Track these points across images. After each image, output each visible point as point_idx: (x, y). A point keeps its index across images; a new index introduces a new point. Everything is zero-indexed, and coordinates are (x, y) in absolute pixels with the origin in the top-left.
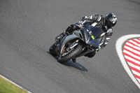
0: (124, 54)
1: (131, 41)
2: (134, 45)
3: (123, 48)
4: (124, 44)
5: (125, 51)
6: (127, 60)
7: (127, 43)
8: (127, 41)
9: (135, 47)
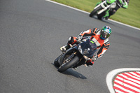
0: (114, 88)
1: (121, 75)
2: (124, 78)
3: (113, 82)
4: (115, 78)
5: (115, 85)
7: (118, 77)
8: (118, 75)
9: (125, 81)
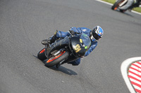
0: (129, 77)
3: (128, 71)
4: (129, 67)
5: (130, 74)
6: (132, 83)
8: (132, 64)
